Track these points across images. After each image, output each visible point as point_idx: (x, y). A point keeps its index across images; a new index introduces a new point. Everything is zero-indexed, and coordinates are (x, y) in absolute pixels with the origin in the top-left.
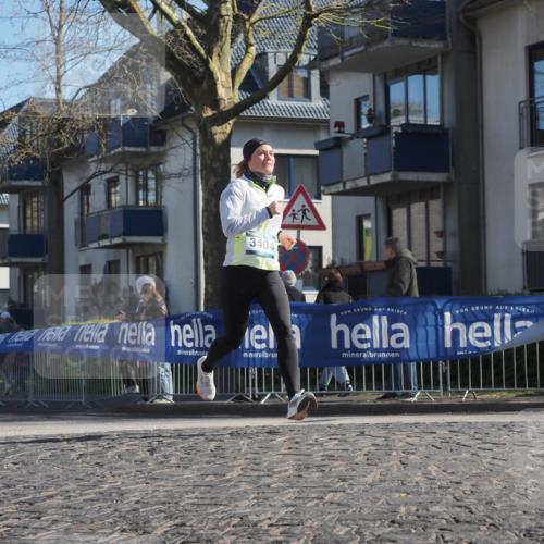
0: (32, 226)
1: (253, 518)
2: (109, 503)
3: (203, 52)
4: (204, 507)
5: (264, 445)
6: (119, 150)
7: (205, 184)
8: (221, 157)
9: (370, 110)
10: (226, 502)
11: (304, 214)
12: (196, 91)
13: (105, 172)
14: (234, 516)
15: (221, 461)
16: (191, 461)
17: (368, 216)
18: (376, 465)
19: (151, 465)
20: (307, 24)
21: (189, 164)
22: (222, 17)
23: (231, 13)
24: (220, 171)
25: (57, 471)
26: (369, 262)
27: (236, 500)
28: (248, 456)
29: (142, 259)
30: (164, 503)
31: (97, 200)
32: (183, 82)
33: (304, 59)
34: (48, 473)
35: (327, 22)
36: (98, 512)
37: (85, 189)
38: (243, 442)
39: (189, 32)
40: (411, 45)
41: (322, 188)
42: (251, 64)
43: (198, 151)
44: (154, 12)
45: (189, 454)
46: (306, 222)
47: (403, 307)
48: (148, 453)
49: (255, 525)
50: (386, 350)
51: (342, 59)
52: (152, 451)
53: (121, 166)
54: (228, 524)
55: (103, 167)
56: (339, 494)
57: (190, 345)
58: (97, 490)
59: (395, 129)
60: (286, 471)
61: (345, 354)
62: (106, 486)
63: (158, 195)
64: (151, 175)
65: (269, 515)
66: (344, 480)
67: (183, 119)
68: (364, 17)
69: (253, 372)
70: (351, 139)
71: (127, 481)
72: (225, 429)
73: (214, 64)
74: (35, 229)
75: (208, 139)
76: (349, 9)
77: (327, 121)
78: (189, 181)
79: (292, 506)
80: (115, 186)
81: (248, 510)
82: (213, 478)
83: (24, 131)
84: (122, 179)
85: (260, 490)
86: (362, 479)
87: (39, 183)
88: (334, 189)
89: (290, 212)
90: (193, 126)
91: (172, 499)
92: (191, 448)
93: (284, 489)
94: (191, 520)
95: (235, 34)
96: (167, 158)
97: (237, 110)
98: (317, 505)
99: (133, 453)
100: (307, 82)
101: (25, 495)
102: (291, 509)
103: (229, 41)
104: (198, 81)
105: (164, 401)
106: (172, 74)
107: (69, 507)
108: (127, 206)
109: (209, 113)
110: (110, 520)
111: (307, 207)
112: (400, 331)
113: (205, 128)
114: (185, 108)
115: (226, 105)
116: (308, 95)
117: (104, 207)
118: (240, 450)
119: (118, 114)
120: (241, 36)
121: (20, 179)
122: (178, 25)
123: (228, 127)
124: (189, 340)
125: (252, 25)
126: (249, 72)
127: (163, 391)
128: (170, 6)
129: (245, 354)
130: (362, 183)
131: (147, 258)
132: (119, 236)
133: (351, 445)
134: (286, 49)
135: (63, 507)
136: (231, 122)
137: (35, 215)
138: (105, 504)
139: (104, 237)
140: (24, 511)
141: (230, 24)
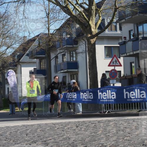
0: (43, 67)
1: (105, 144)
2: (66, 141)
3: (87, 19)
4: (92, 142)
5: (107, 125)
6: (66, 46)
7: (89, 55)
8: (93, 47)
9: (133, 33)
10: (98, 140)
11: (116, 62)
12: (86, 30)
13: (62, 52)
14: (100, 144)
15: (96, 129)
16: (87, 129)
17: (133, 62)
18: (138, 129)
19: (77, 131)
20: (115, 11)
21: (84, 50)
22: (92, 9)
23: (95, 8)
24: (93, 51)
25: (52, 132)
26: (134, 75)
27: (100, 140)
28: (103, 128)
29: (72, 75)
30: (81, 141)
31: (60, 60)
32: (82, 27)
33: (115, 20)
34: (50, 133)
35: (121, 10)
36: (63, 143)
37: (56, 57)
38: (102, 124)
39: (84, 14)
40: (144, 16)
41: (121, 55)
42: (100, 22)
43: (87, 46)
44: (74, 9)
45: (87, 127)
46: (116, 64)
47: (143, 87)
48: (76, 128)
49: (106, 146)
50: (139, 99)
51: (125, 20)
52: (77, 127)
53: (66, 51)
54: (98, 146)
55: (61, 51)
56: (128, 138)
57: (86, 98)
58: (63, 137)
59: (140, 39)
60: (113, 132)
61: (128, 100)
62: (65, 136)
63: (76, 58)
64: (74, 53)
65: (109, 143)
66: (129, 134)
67: (82, 37)
68: (131, 8)
69: (103, 105)
70: (128, 41)
71: (70, 135)
72: (96, 121)
73: (90, 22)
74: (44, 68)
75: (89, 43)
76: (127, 6)
77: (122, 37)
78: (85, 54)
79: (116, 141)
80: (65, 56)
81: (104, 142)
82: (94, 134)
83: (40, 42)
84: (66, 54)
85: (107, 137)
86: (134, 133)
87: (44, 56)
88: (124, 55)
89: (112, 62)
90: (85, 39)
91: (83, 140)
92: (87, 126)
93: (113, 136)
94: (88, 145)
95: (96, 14)
96: (78, 48)
97: (97, 34)
98: (122, 141)
99: (72, 127)
100: (116, 27)
101: (44, 139)
102: (115, 142)
103: (94, 16)
104: (86, 27)
105: (79, 114)
106: (79, 25)
107: (55, 142)
108: (68, 61)
109: (89, 36)
110: (67, 146)
111: (117, 60)
112: (143, 93)
113: (89, 40)
114: (83, 34)
115: (94, 33)
116: (116, 30)
117: (62, 62)
118: (101, 126)
119: (65, 37)
120: (98, 15)
121: (39, 55)
122: (80, 12)
123: (94, 39)
124: (85, 97)
125: (100, 11)
126: (100, 24)
127: (79, 111)
128: (78, 7)
129: (101, 100)
130: (132, 53)
131: (74, 75)
132: (66, 69)
133: (131, 124)
134: (110, 18)
135: (54, 142)
136: (95, 38)
137: (43, 64)
138: (65, 141)
139: (62, 70)
140: (43, 143)
141: (95, 11)
